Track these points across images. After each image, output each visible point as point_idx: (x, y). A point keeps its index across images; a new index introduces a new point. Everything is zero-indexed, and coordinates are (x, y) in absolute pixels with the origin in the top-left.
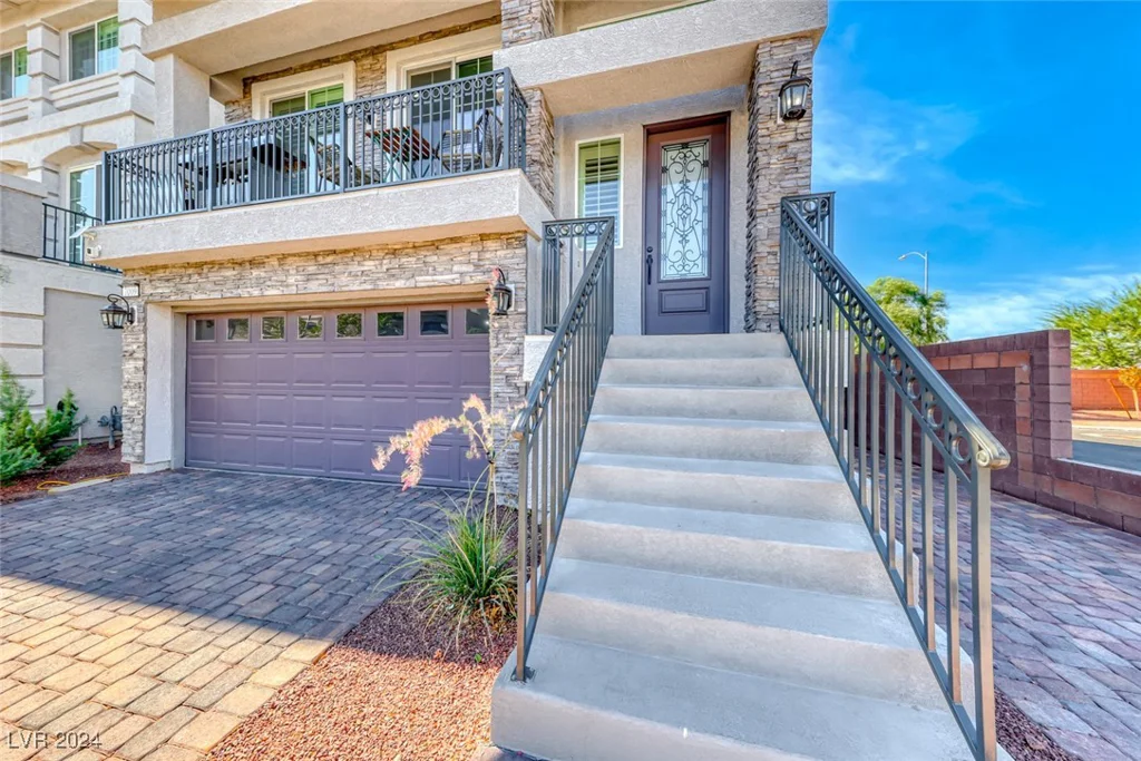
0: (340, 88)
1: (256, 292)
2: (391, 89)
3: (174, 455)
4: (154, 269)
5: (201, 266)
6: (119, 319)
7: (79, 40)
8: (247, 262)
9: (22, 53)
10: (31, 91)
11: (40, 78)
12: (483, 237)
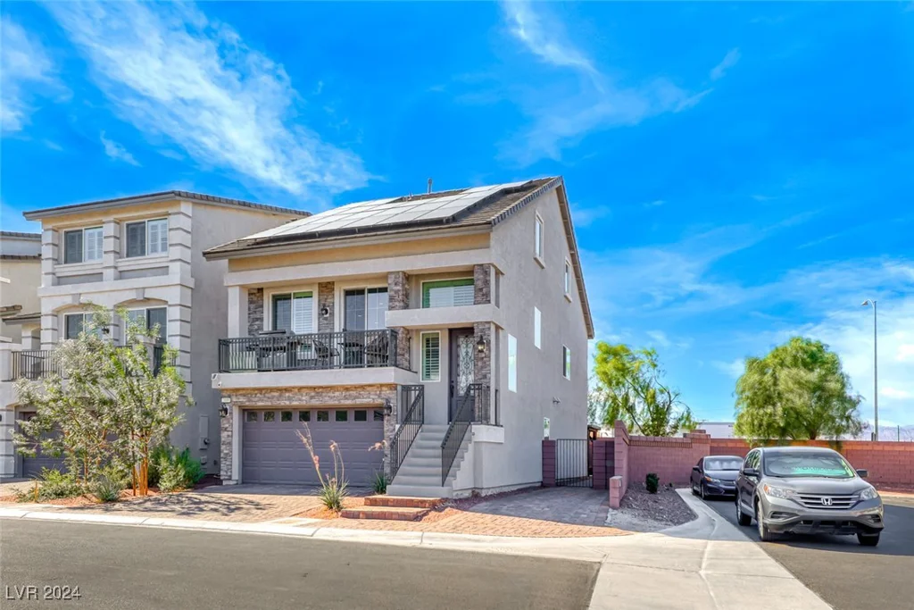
3: (239, 477)
7: (130, 227)
8: (283, 390)
11: (112, 254)
12: (382, 385)
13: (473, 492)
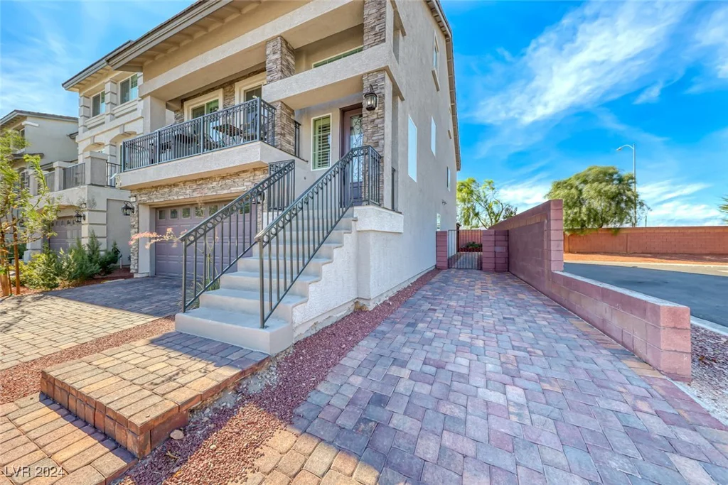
0: (217, 101)
1: (176, 198)
2: (237, 103)
3: (151, 270)
4: (141, 189)
5: (156, 187)
6: (128, 212)
7: (124, 85)
8: (172, 185)
9: (103, 93)
10: (106, 111)
11: (109, 105)
12: (255, 170)
13: (356, 303)
